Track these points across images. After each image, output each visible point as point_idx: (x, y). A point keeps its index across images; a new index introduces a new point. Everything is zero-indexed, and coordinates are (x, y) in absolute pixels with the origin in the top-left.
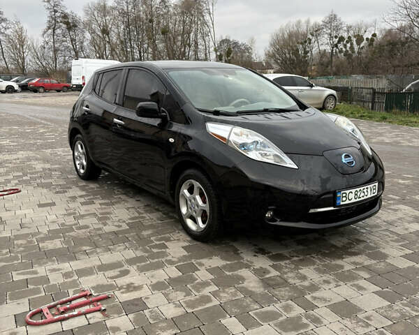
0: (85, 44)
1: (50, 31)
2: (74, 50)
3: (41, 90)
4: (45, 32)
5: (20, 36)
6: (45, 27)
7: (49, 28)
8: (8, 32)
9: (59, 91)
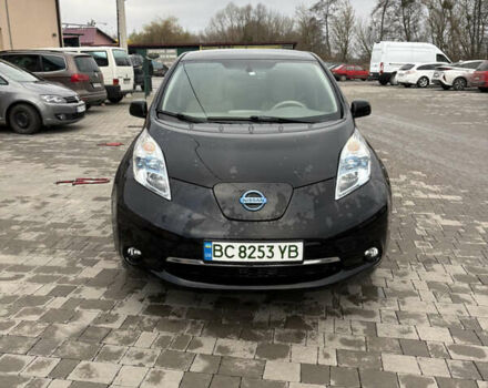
0: (420, 22)
1: (381, 9)
2: (406, 30)
3: (343, 78)
4: (374, 11)
5: (347, 18)
6: (375, 5)
7: (379, 6)
8: (336, 14)
9: (364, 80)
